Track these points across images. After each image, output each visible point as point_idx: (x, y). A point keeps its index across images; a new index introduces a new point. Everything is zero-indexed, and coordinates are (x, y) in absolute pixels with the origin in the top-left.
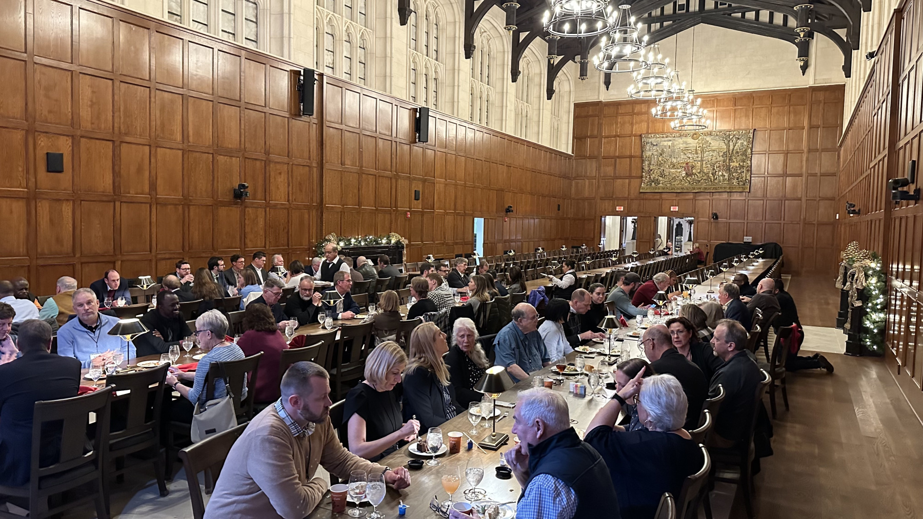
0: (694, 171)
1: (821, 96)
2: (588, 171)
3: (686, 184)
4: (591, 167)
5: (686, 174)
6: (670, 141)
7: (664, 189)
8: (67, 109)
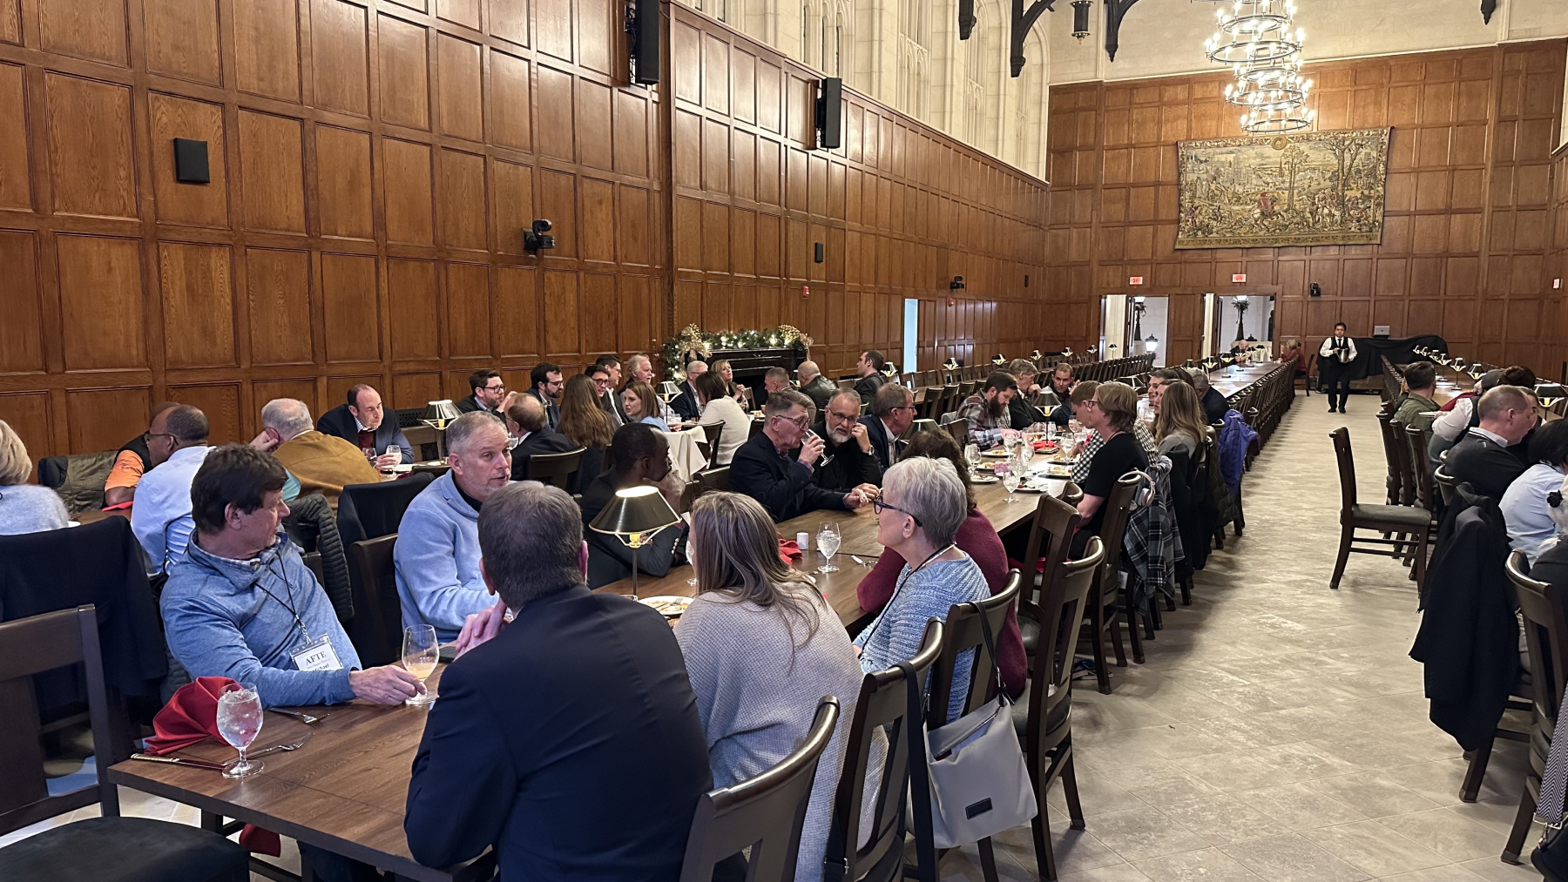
0: (1275, 208)
1: (1520, 61)
2: (1077, 213)
3: (1262, 233)
4: (1081, 206)
5: (1262, 213)
6: (1232, 152)
7: (1219, 241)
8: (209, 44)
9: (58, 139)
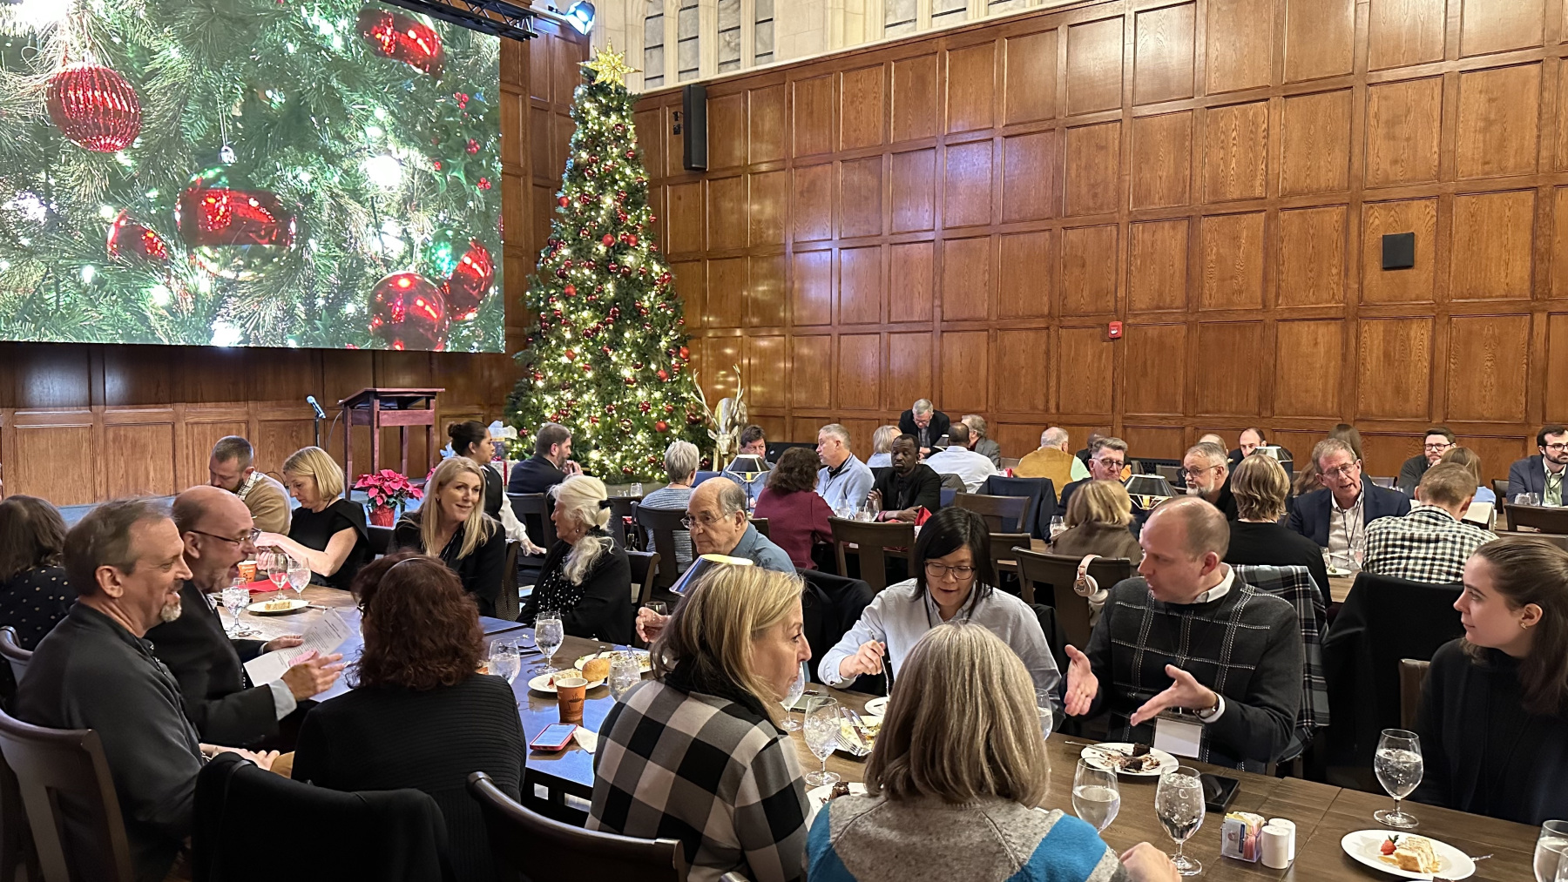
8: (1429, 149)
9: (1286, 255)
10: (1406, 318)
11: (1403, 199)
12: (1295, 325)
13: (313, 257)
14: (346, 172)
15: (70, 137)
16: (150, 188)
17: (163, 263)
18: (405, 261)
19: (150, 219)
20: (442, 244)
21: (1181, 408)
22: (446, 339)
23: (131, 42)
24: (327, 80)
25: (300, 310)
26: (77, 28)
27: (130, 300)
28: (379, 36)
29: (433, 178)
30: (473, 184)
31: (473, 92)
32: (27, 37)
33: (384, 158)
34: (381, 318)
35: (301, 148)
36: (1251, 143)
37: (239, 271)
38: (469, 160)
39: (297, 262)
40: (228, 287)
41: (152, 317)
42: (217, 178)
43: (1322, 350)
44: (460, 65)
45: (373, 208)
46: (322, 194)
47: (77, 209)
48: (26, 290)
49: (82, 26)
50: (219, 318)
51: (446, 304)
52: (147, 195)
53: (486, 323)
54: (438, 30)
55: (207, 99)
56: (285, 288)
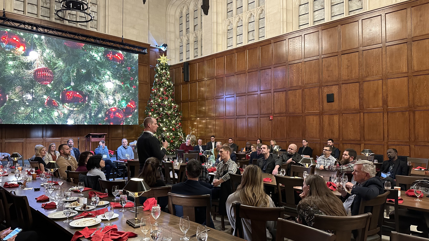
8: (336, 73)
9: (306, 99)
10: (333, 114)
11: (331, 85)
12: (309, 116)
13: (91, 104)
14: (100, 86)
15: (38, 82)
16: (54, 92)
17: (57, 107)
18: (114, 105)
19: (55, 98)
20: (123, 101)
21: (285, 137)
22: (124, 122)
23: (52, 62)
24: (96, 66)
25: (88, 116)
26: (40, 60)
27: (50, 115)
28: (108, 56)
29: (121, 86)
30: (131, 87)
31: (131, 67)
32: (30, 63)
33: (109, 82)
34: (107, 118)
35: (89, 81)
36: (298, 73)
37: (74, 108)
38: (130, 82)
39: (88, 105)
40: (71, 112)
41: (54, 119)
42: (70, 88)
43: (315, 123)
44: (128, 61)
45: (106, 93)
46: (94, 91)
47: (39, 97)
48: (27, 114)
49: (41, 59)
50: (69, 118)
51: (124, 114)
52: (54, 93)
53: (134, 118)
54: (123, 54)
55: (68, 72)
56: (84, 111)
